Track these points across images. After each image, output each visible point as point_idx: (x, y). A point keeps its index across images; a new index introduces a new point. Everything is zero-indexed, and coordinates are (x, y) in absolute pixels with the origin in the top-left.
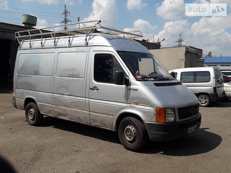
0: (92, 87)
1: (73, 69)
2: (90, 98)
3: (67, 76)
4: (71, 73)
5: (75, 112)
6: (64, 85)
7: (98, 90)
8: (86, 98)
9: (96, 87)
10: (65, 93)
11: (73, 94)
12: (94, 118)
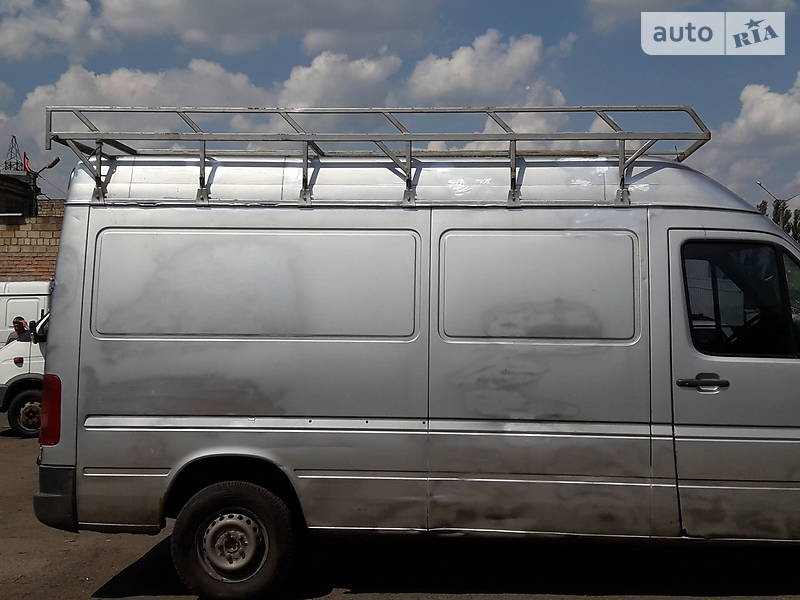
0: (692, 376)
1: (559, 304)
2: (678, 425)
3: (521, 333)
4: (546, 319)
5: (584, 491)
6: (507, 377)
7: (724, 385)
8: (650, 424)
9: (714, 376)
10: (518, 410)
11: (567, 413)
12: (706, 506)
